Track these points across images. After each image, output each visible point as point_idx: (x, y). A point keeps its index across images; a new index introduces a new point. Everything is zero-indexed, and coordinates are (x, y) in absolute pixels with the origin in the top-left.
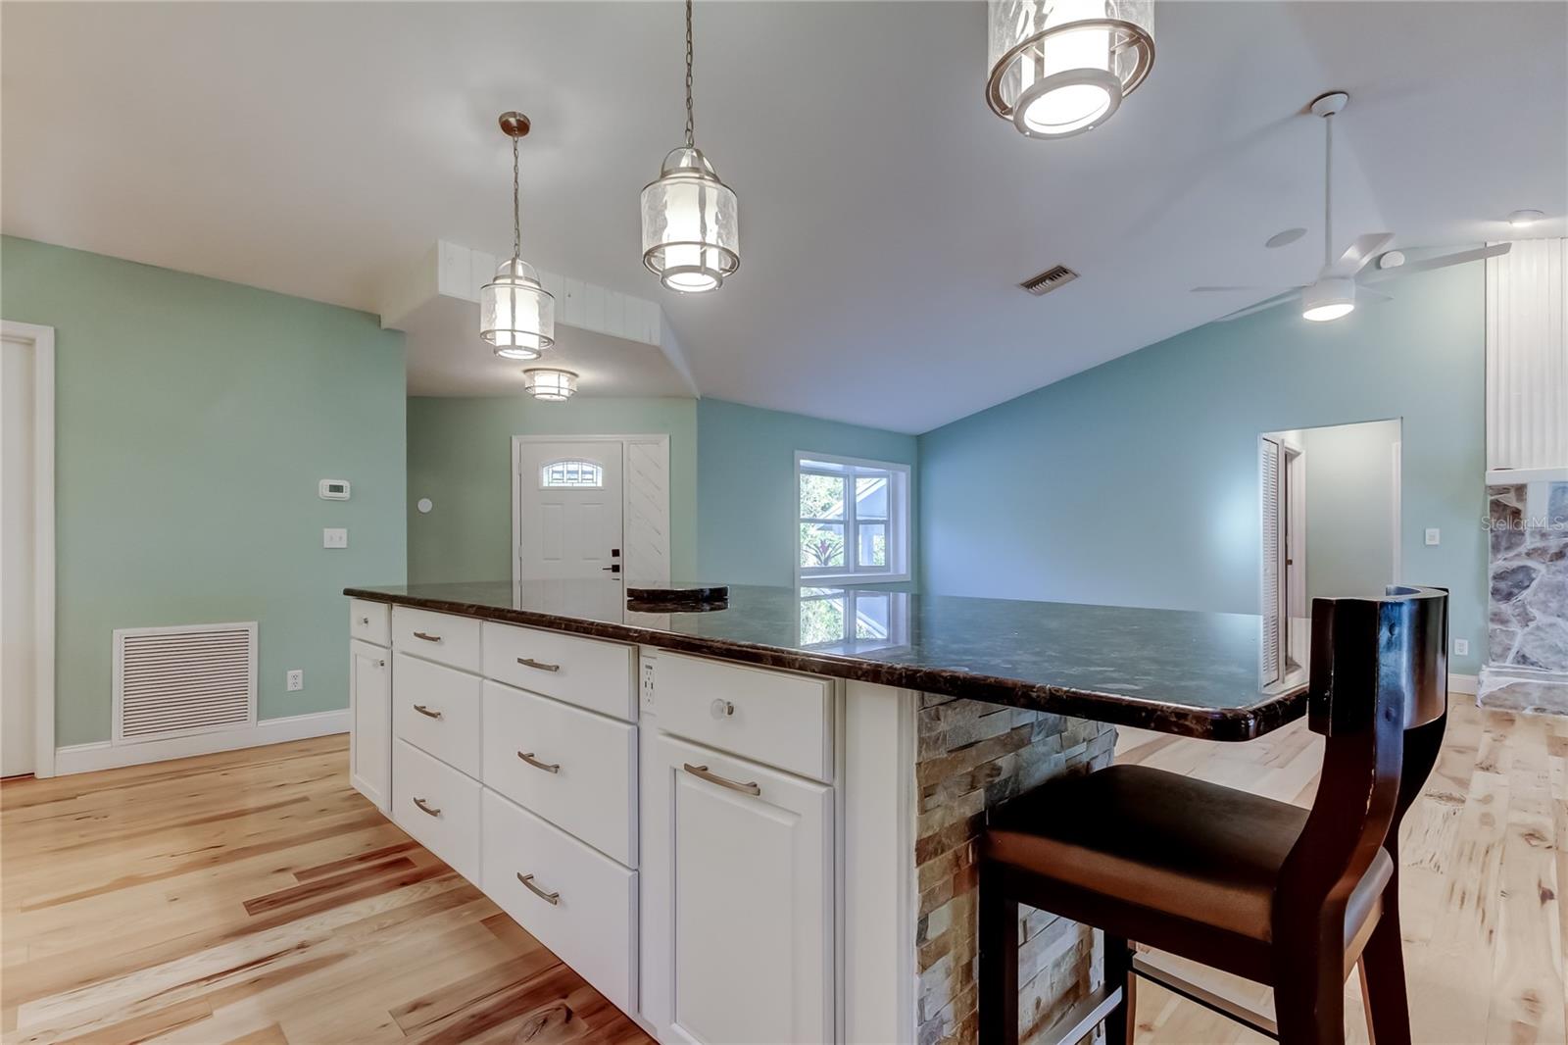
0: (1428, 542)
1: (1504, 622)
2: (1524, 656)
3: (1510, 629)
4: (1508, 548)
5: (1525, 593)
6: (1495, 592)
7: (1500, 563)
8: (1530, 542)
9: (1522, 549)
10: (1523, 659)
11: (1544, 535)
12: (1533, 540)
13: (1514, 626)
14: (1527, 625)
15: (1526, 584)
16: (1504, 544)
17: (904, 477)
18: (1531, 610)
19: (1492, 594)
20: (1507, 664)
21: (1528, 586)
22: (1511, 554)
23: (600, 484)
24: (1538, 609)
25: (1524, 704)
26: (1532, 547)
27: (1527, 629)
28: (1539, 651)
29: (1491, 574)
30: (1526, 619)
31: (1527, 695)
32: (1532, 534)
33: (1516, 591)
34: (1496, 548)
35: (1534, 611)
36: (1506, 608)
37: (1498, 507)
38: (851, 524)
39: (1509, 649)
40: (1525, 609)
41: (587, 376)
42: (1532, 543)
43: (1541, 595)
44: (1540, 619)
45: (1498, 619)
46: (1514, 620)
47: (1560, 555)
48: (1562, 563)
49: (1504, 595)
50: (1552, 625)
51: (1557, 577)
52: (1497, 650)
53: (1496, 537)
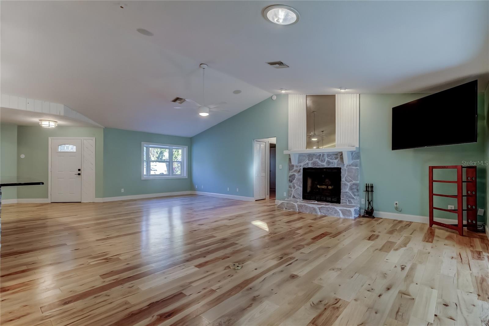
0: (280, 168)
2: (294, 196)
4: (292, 170)
5: (295, 180)
7: (291, 174)
8: (295, 168)
9: (294, 170)
10: (294, 197)
11: (297, 167)
13: (293, 189)
15: (294, 178)
16: (291, 169)
17: (186, 149)
19: (289, 181)
20: (291, 198)
23: (75, 151)
25: (284, 207)
27: (294, 190)
28: (296, 194)
29: (289, 176)
30: (294, 187)
32: (295, 166)
33: (293, 180)
34: (290, 170)
35: (295, 185)
36: (291, 184)
37: (290, 159)
38: (171, 162)
39: (292, 194)
41: (61, 122)
43: (297, 181)
44: (297, 187)
45: (290, 187)
46: (292, 187)
47: (299, 171)
48: (300, 173)
49: (291, 181)
50: (298, 188)
51: (299, 176)
52: (290, 195)
53: (290, 167)
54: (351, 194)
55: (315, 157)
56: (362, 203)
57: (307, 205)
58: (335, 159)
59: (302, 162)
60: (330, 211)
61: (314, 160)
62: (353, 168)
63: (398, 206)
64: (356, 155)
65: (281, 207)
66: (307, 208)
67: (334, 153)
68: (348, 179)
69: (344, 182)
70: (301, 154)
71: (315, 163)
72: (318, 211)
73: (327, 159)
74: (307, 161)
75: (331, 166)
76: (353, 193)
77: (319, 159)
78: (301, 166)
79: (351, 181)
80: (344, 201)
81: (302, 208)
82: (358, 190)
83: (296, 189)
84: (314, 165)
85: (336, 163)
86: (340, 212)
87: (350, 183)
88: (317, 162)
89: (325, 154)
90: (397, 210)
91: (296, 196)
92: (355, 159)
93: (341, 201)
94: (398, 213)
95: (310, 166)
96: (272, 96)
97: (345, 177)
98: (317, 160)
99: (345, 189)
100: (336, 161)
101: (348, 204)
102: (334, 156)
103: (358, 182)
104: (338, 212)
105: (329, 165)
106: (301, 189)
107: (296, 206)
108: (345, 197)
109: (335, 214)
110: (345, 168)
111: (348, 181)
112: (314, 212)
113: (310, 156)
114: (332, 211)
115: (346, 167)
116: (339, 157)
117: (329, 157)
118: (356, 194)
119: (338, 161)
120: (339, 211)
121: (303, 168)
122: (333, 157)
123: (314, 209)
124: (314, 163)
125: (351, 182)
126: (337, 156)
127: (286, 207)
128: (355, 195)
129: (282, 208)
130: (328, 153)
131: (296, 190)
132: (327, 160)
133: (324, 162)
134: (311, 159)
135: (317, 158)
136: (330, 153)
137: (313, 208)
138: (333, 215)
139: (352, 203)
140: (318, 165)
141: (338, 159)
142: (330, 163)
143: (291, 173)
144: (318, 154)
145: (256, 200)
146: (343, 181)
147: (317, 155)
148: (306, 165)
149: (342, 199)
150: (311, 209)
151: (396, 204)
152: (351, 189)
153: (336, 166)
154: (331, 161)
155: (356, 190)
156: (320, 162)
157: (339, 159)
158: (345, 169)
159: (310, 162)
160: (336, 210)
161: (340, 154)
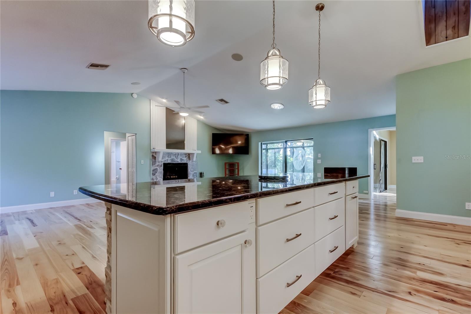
0: (142, 163)
7: (153, 168)
9: (156, 165)
11: (159, 162)
19: (152, 174)
21: (157, 172)
22: (154, 166)
24: (158, 177)
29: (152, 170)
32: (157, 162)
34: (152, 165)
36: (154, 177)
37: (153, 156)
42: (158, 164)
43: (159, 174)
44: (159, 179)
46: (155, 179)
47: (161, 166)
48: (161, 168)
49: (154, 174)
51: (161, 170)
53: (153, 162)
55: (172, 155)
59: (163, 159)
61: (172, 157)
62: (194, 164)
67: (185, 154)
74: (167, 158)
75: (183, 162)
78: (162, 162)
79: (193, 171)
85: (185, 160)
88: (174, 159)
89: (179, 154)
95: (169, 161)
96: (133, 94)
97: (190, 169)
99: (190, 176)
103: (196, 171)
116: (187, 156)
117: (182, 156)
119: (187, 158)
121: (164, 163)
122: (184, 156)
124: (172, 160)
132: (180, 158)
133: (178, 159)
134: (170, 156)
135: (174, 156)
136: (182, 154)
140: (175, 161)
142: (182, 160)
144: (175, 153)
146: (189, 172)
148: (167, 161)
153: (185, 162)
154: (183, 158)
156: (176, 159)
158: (190, 164)
159: (169, 159)
161: (187, 154)
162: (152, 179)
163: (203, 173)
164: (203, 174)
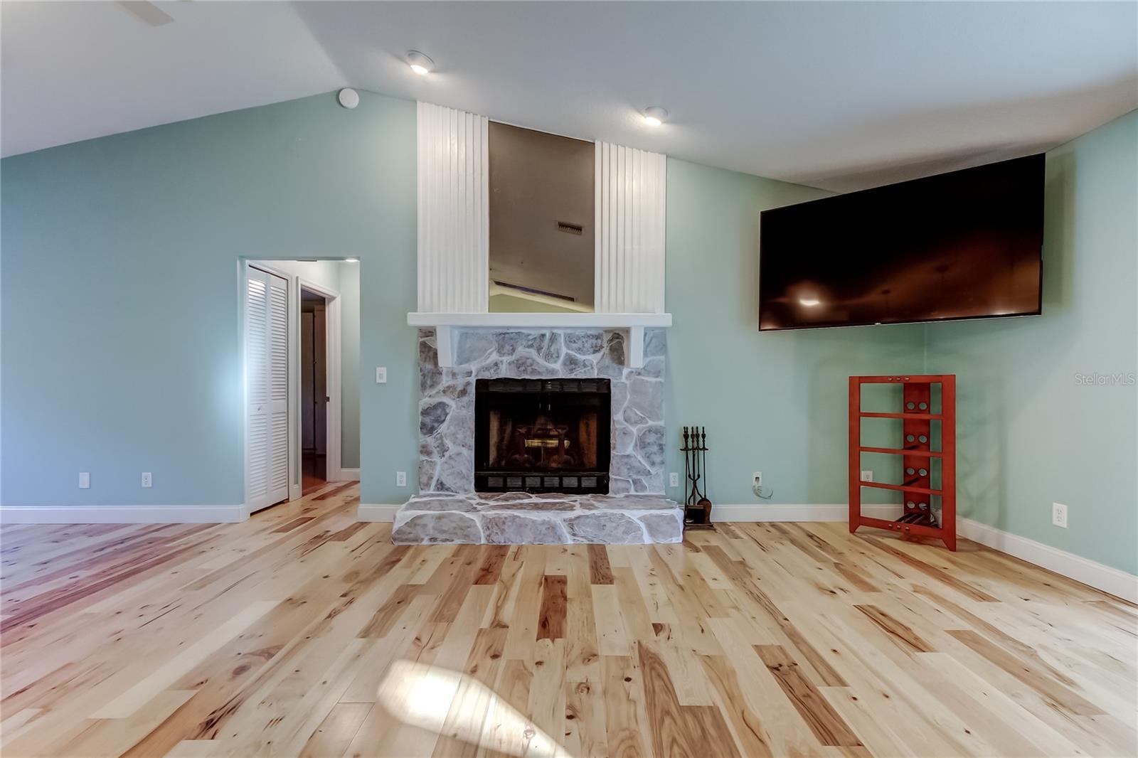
0: (378, 380)
1: (429, 453)
3: (433, 460)
4: (432, 386)
5: (442, 426)
6: (423, 426)
7: (426, 401)
8: (446, 381)
9: (441, 387)
10: (441, 486)
11: (454, 375)
12: (448, 379)
13: (436, 458)
14: (444, 456)
15: (443, 418)
16: (429, 382)
18: (447, 442)
19: (421, 428)
20: (431, 492)
21: (444, 420)
22: (433, 392)
24: (451, 441)
25: (422, 536)
26: (447, 385)
27: (443, 459)
28: (450, 477)
29: (420, 410)
30: (443, 450)
31: (425, 526)
32: (447, 373)
33: (436, 425)
34: (423, 386)
36: (430, 440)
37: (425, 348)
39: (432, 478)
40: (442, 441)
42: (447, 381)
43: (452, 428)
44: (452, 448)
45: (425, 450)
46: (435, 451)
47: (463, 392)
48: (465, 399)
49: (428, 429)
50: (459, 454)
51: (462, 411)
52: (424, 479)
53: (424, 375)
54: (640, 462)
55: (524, 343)
56: (672, 485)
57: (522, 516)
58: (592, 350)
59: (475, 360)
60: (609, 525)
61: (521, 351)
62: (647, 382)
63: (760, 484)
64: (657, 340)
65: (411, 536)
66: (521, 525)
67: (590, 332)
68: (632, 415)
69: (622, 424)
70: (471, 331)
71: (523, 364)
72: (565, 531)
73: (564, 350)
74: (495, 357)
75: (580, 374)
76: (648, 457)
77: (539, 349)
78: (470, 374)
79: (642, 420)
80: (621, 485)
81: (503, 531)
82: (661, 447)
83: (450, 457)
84: (523, 368)
85: (595, 363)
86: (642, 525)
87: (639, 426)
88: (530, 361)
89: (560, 335)
90: (759, 496)
91: (448, 482)
92: (653, 354)
93: (612, 485)
94: (761, 503)
95: (505, 372)
96: (340, 91)
97: (623, 409)
98: (533, 352)
99: (624, 447)
100: (594, 358)
101: (632, 492)
102: (590, 341)
103: (661, 423)
104: (639, 528)
105: (572, 370)
106: (469, 454)
107: (479, 524)
108: (624, 470)
109: (625, 537)
110: (623, 379)
111: (633, 421)
112: (551, 539)
113: (506, 339)
114: (615, 528)
115: (626, 378)
116: (605, 345)
117: (574, 345)
118: (657, 459)
119: (603, 356)
120: (639, 522)
121: (478, 381)
122: (586, 345)
123: (552, 528)
124: (520, 364)
125: (641, 423)
126: (599, 341)
127: (431, 532)
128: (653, 464)
129: (415, 540)
130: (569, 331)
131: (452, 462)
132: (567, 354)
133: (555, 362)
134: (508, 348)
135: (531, 346)
136: (578, 332)
137: (549, 523)
138: (619, 540)
139: (644, 488)
140: (534, 371)
141: (603, 351)
142: (576, 364)
143: (427, 399)
144: (535, 333)
145: (252, 514)
146: (619, 422)
147: (531, 337)
148: (492, 371)
149: (616, 480)
150: (539, 527)
151: (757, 478)
152: (642, 444)
153: (595, 375)
154: (580, 357)
155: (655, 448)
156: (541, 360)
157: (606, 350)
158: (623, 383)
159: (506, 359)
160: (630, 522)
161: (607, 337)
162: (423, 447)
163: (700, 432)
164: (704, 436)
